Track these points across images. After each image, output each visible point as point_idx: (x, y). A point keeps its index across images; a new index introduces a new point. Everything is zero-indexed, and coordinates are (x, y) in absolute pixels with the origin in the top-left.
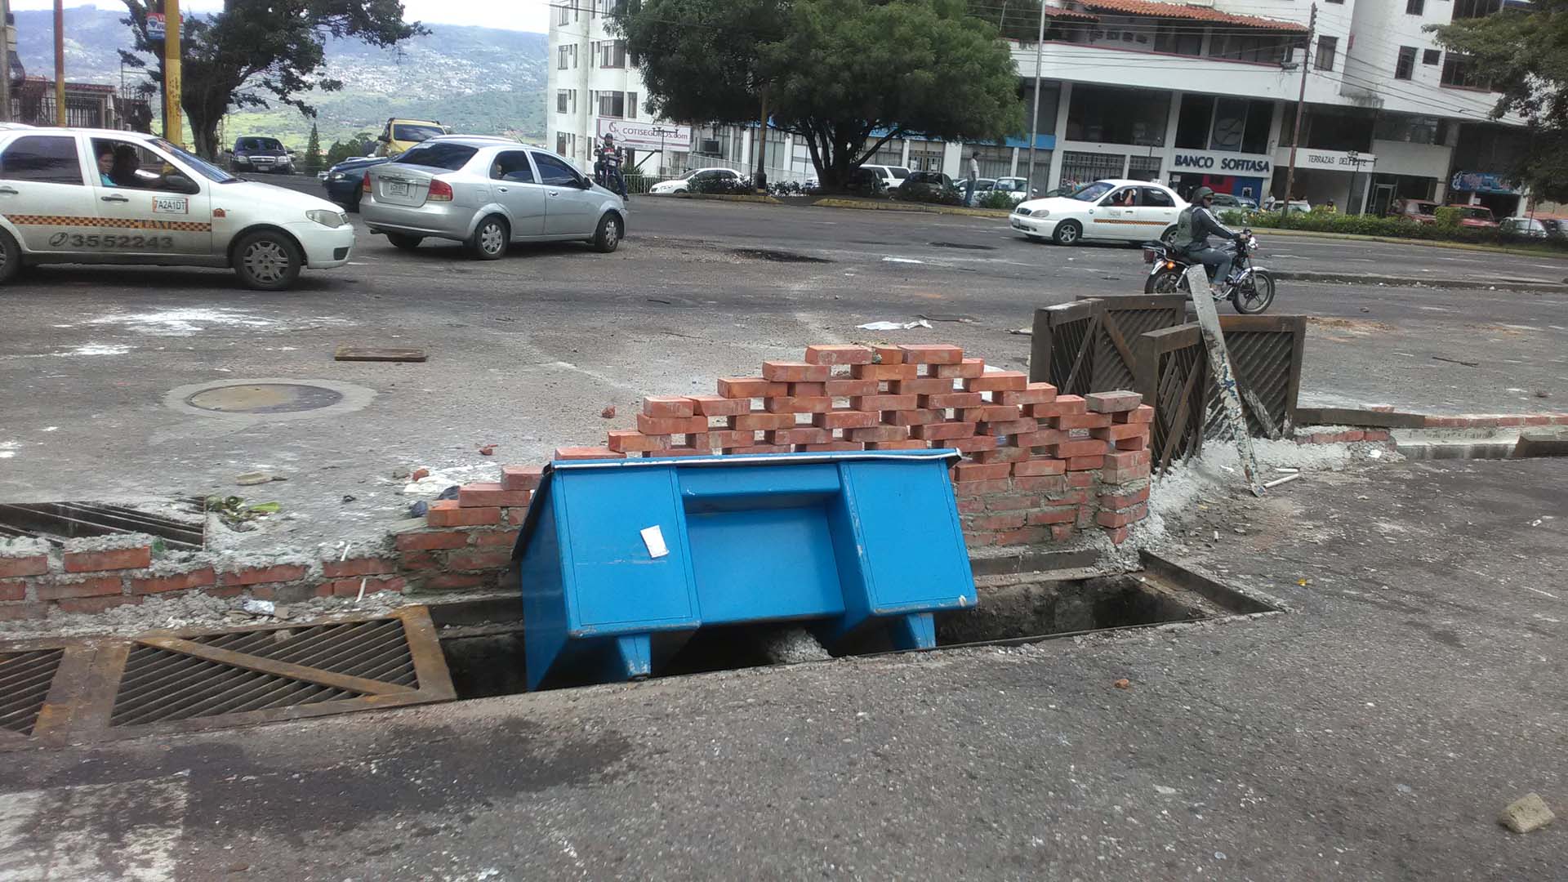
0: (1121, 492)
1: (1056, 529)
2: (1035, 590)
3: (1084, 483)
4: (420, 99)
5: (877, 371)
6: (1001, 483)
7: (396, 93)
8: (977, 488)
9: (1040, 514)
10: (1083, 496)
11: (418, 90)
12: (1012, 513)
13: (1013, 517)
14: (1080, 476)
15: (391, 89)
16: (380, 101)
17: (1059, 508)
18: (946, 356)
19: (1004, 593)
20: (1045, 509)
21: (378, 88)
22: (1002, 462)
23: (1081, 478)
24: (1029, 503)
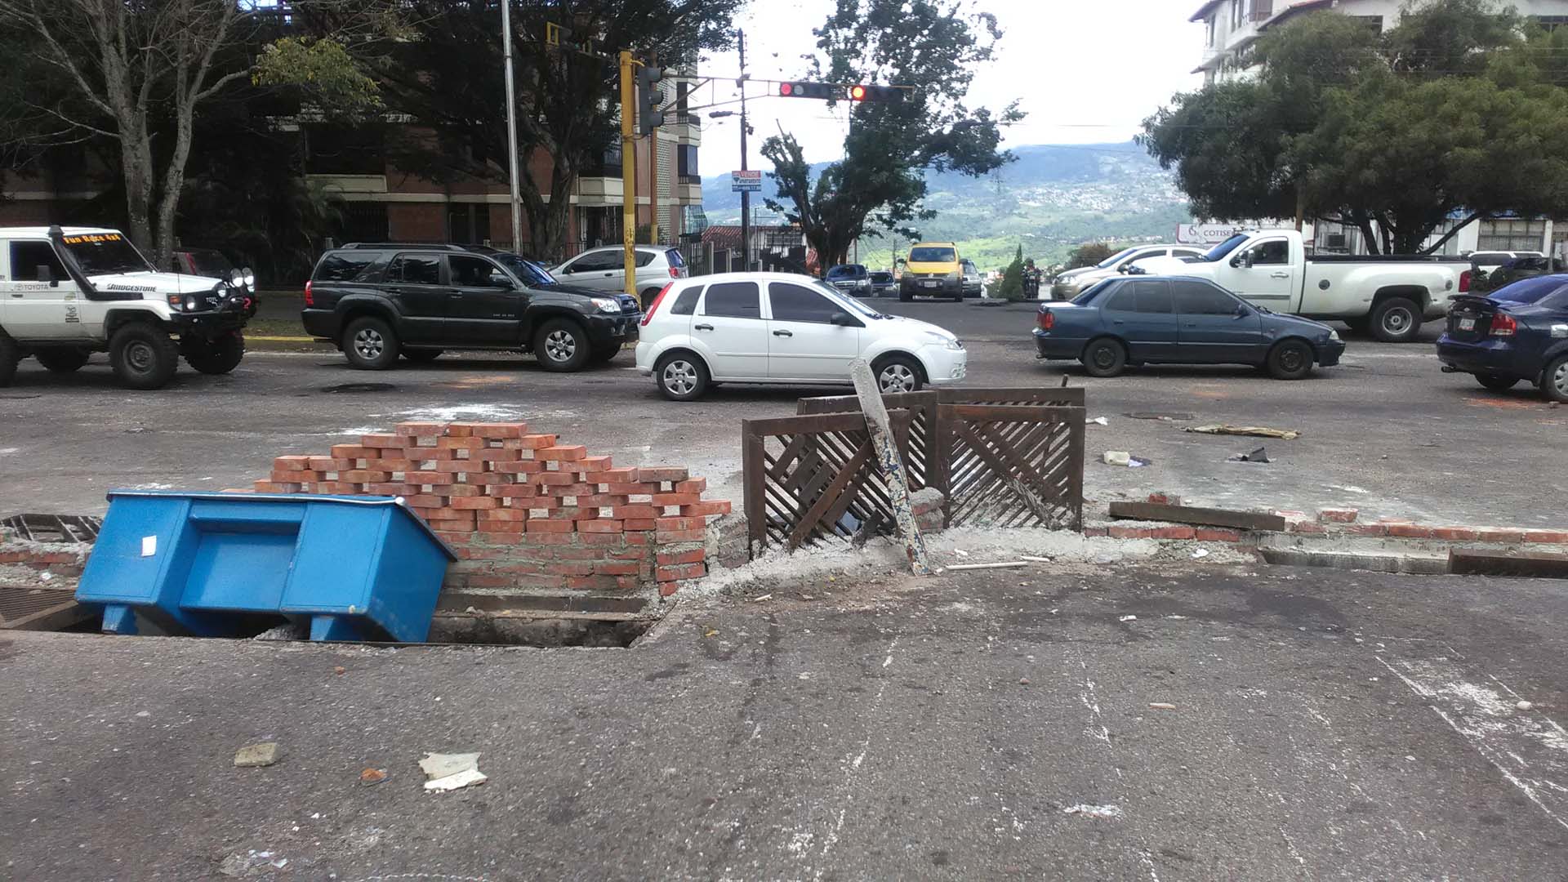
0: (664, 551)
1: (621, 580)
2: (563, 625)
3: (640, 541)
4: (1134, 212)
5: (449, 442)
6: (564, 536)
7: (1111, 209)
8: (542, 539)
9: (604, 565)
10: (641, 553)
11: (1134, 205)
12: (579, 562)
13: (580, 566)
14: (636, 536)
15: (1107, 206)
16: (1097, 218)
17: (622, 562)
18: (504, 431)
19: (537, 623)
20: (610, 561)
21: (1095, 206)
22: (564, 518)
23: (637, 537)
24: (593, 555)
